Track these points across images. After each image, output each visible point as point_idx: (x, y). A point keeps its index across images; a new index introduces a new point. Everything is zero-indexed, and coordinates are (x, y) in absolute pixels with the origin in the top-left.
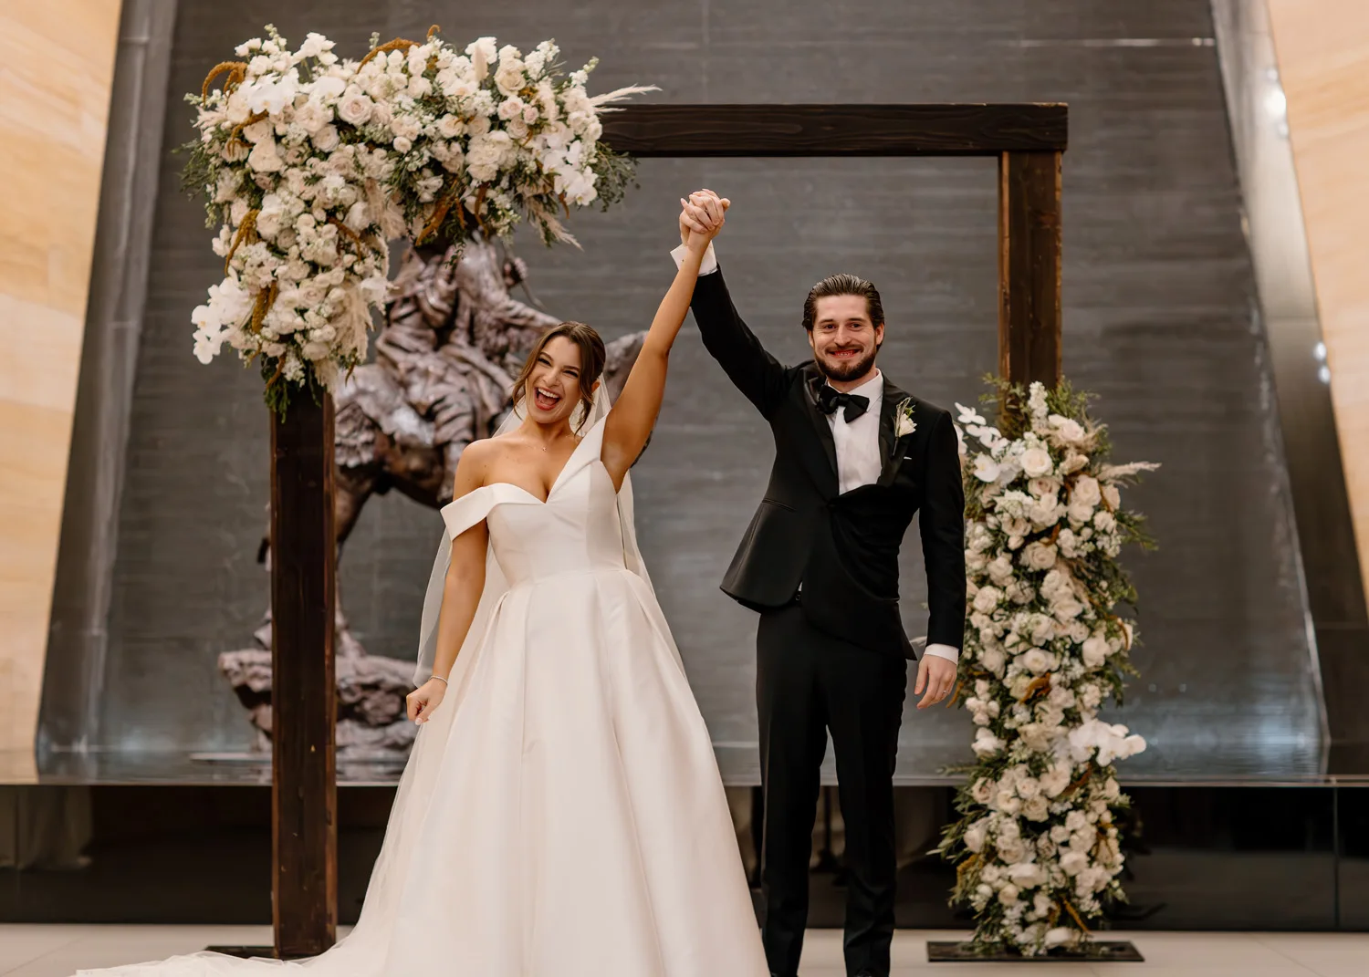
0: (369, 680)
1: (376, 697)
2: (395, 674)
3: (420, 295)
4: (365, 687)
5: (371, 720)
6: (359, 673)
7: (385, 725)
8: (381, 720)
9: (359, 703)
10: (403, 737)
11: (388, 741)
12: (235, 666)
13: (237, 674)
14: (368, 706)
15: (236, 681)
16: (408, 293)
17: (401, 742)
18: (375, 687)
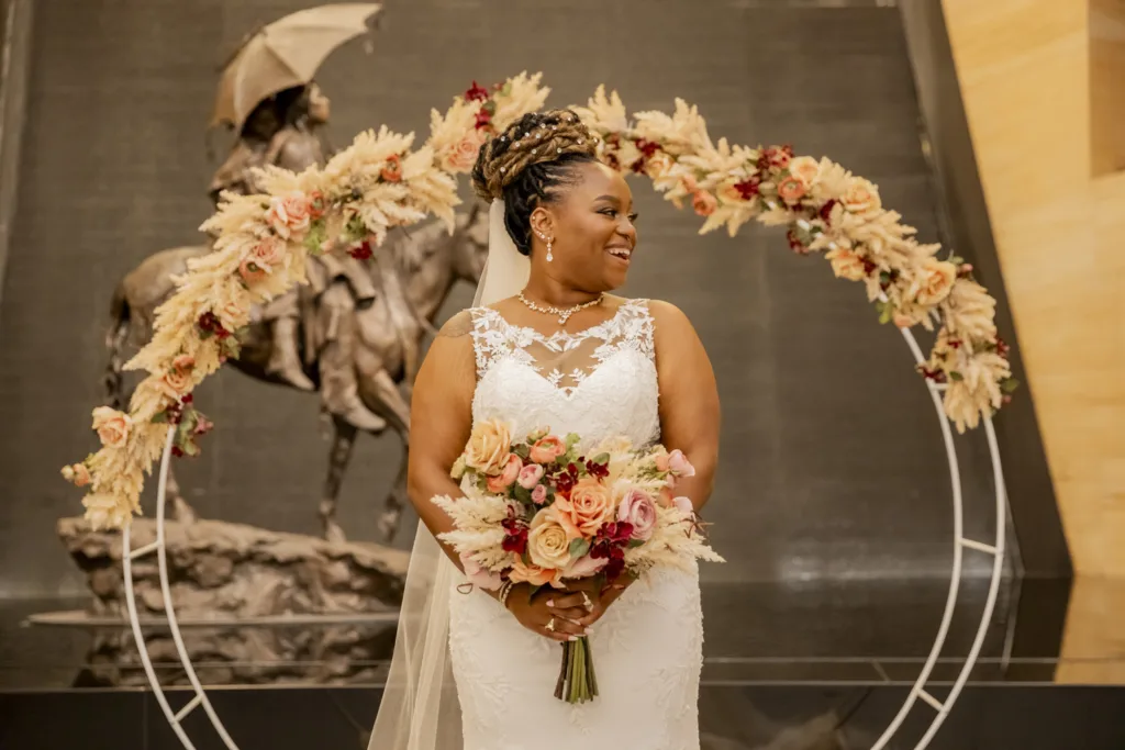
0: (202, 544)
1: (207, 559)
2: (226, 538)
3: (248, 181)
4: (198, 551)
5: (204, 583)
6: (191, 538)
7: (216, 586)
8: (214, 581)
9: (192, 566)
10: (234, 599)
11: (220, 603)
12: (72, 532)
13: (73, 539)
14: (200, 569)
15: (73, 546)
16: (236, 177)
17: (232, 603)
18: (207, 550)
